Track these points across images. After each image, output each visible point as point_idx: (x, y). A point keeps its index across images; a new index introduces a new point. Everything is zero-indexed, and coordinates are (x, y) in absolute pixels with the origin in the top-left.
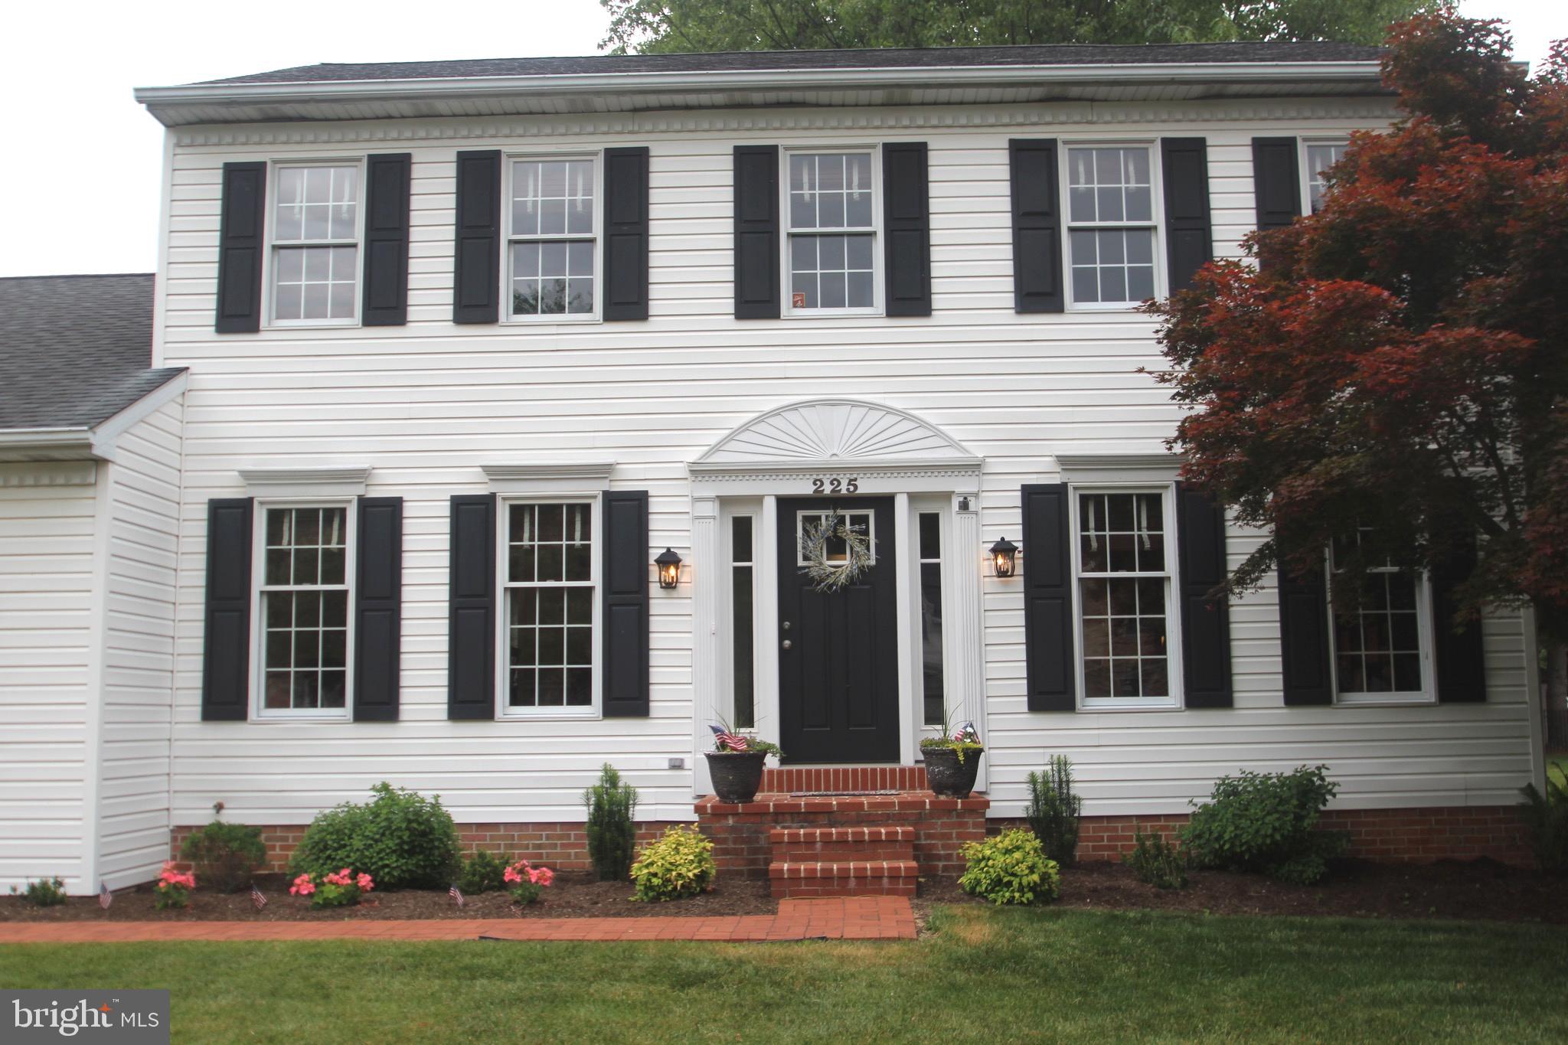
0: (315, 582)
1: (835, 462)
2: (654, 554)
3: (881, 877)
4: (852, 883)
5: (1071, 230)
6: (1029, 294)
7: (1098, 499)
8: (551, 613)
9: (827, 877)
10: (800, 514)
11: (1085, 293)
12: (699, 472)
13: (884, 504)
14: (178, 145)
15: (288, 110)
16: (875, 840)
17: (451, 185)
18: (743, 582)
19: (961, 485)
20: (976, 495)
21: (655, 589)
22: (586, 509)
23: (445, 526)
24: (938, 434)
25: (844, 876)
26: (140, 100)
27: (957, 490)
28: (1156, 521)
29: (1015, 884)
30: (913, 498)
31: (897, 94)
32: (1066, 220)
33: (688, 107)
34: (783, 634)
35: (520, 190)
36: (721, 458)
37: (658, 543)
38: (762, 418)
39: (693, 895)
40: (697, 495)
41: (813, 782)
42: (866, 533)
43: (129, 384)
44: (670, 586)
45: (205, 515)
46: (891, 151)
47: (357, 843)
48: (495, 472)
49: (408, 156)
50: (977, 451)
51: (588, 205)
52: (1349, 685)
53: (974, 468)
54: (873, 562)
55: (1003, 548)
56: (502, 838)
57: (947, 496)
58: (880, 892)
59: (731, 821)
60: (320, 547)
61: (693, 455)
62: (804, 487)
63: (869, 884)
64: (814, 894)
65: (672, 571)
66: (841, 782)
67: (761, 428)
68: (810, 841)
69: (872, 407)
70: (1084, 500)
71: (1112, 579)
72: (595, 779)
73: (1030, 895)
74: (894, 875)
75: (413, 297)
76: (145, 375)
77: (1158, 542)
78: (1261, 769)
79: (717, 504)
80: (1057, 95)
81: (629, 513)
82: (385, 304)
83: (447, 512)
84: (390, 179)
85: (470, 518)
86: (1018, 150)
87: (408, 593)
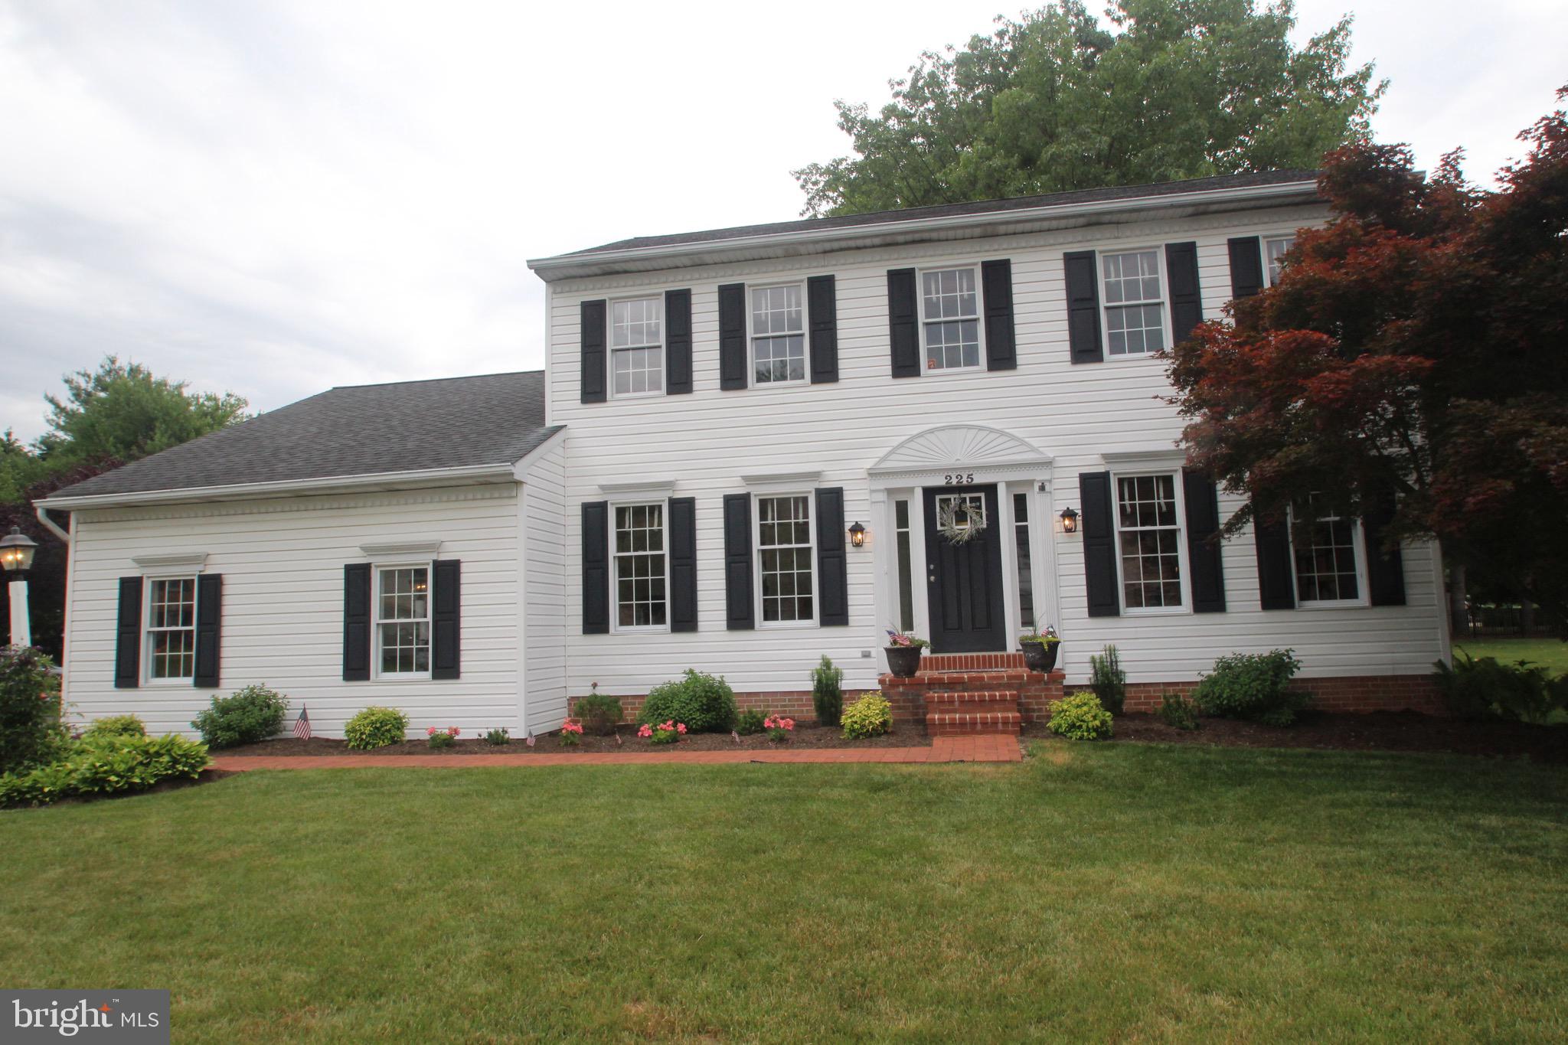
0: (645, 550)
1: (958, 464)
2: (848, 526)
3: (997, 723)
4: (979, 727)
5: (1107, 308)
6: (1080, 352)
7: (1130, 481)
8: (787, 564)
9: (963, 723)
10: (938, 498)
11: (1117, 349)
12: (873, 474)
13: (991, 490)
14: (554, 293)
15: (617, 267)
16: (993, 700)
17: (716, 306)
18: (903, 541)
19: (1039, 475)
20: (1050, 481)
21: (849, 547)
22: (805, 500)
23: (721, 513)
24: (1023, 443)
25: (974, 723)
26: (530, 267)
27: (1038, 478)
28: (1169, 493)
29: (1084, 727)
30: (1009, 484)
31: (990, 230)
32: (1103, 302)
33: (858, 248)
34: (929, 573)
35: (757, 307)
36: (888, 465)
37: (849, 520)
38: (912, 439)
39: (879, 735)
40: (873, 488)
41: (952, 664)
42: (980, 507)
43: (533, 437)
44: (858, 545)
45: (579, 512)
46: (987, 266)
47: (676, 705)
48: (749, 479)
49: (689, 290)
50: (1050, 454)
51: (799, 313)
52: (1306, 596)
53: (1048, 464)
54: (985, 526)
55: (1069, 514)
57: (1031, 483)
58: (996, 732)
59: (901, 689)
60: (647, 529)
61: (869, 464)
62: (940, 481)
63: (989, 727)
64: (955, 734)
65: (859, 536)
66: (968, 664)
67: (911, 445)
68: (951, 701)
69: (981, 428)
70: (1121, 481)
71: (1141, 532)
72: (817, 664)
73: (1094, 734)
74: (1005, 722)
75: (696, 376)
76: (542, 431)
77: (1171, 507)
78: (1247, 652)
79: (886, 494)
80: (1094, 222)
81: (831, 501)
82: (680, 380)
83: (722, 505)
84: (678, 307)
85: (736, 508)
86: (1070, 259)
87: (700, 555)
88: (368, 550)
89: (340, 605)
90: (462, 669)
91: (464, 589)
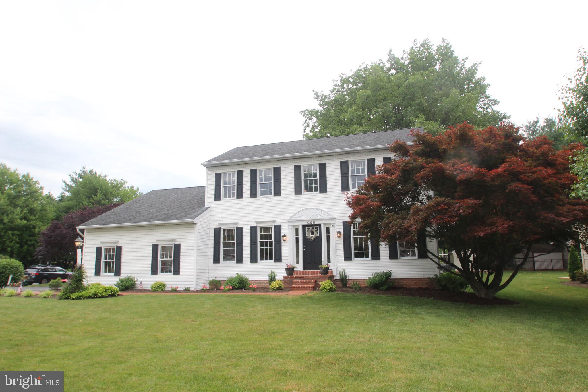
1: (311, 219)
2: (282, 235)
3: (307, 288)
4: (303, 288)
6: (344, 188)
8: (266, 245)
9: (299, 288)
10: (306, 228)
11: (354, 187)
12: (289, 221)
13: (320, 225)
14: (208, 171)
15: (224, 164)
16: (309, 282)
17: (250, 175)
18: (297, 239)
19: (332, 222)
20: (335, 224)
21: (282, 241)
22: (272, 227)
23: (249, 231)
24: (328, 213)
26: (202, 165)
30: (324, 224)
31: (320, 155)
33: (286, 159)
34: (304, 248)
35: (261, 175)
36: (292, 219)
37: (283, 233)
39: (278, 290)
40: (289, 225)
42: (317, 230)
43: (201, 210)
44: (284, 240)
45: (213, 230)
46: (320, 164)
47: (232, 282)
48: (257, 222)
49: (243, 170)
50: (335, 216)
51: (271, 176)
52: (402, 255)
53: (334, 219)
54: (318, 235)
55: (339, 233)
56: (259, 282)
57: (330, 224)
58: (307, 290)
59: (288, 279)
60: (231, 235)
61: (288, 218)
62: (306, 223)
63: (305, 289)
64: (297, 290)
65: (285, 238)
67: (299, 213)
68: (299, 282)
69: (317, 209)
71: (359, 238)
72: (270, 273)
73: (328, 290)
74: (309, 287)
75: (244, 194)
76: (204, 208)
78: (382, 271)
79: (292, 227)
80: (347, 153)
81: (278, 228)
82: (240, 195)
83: (250, 229)
84: (240, 174)
85: (253, 230)
86: (342, 163)
87: (244, 242)
88: (158, 241)
89: (151, 255)
90: (180, 272)
91: (181, 251)
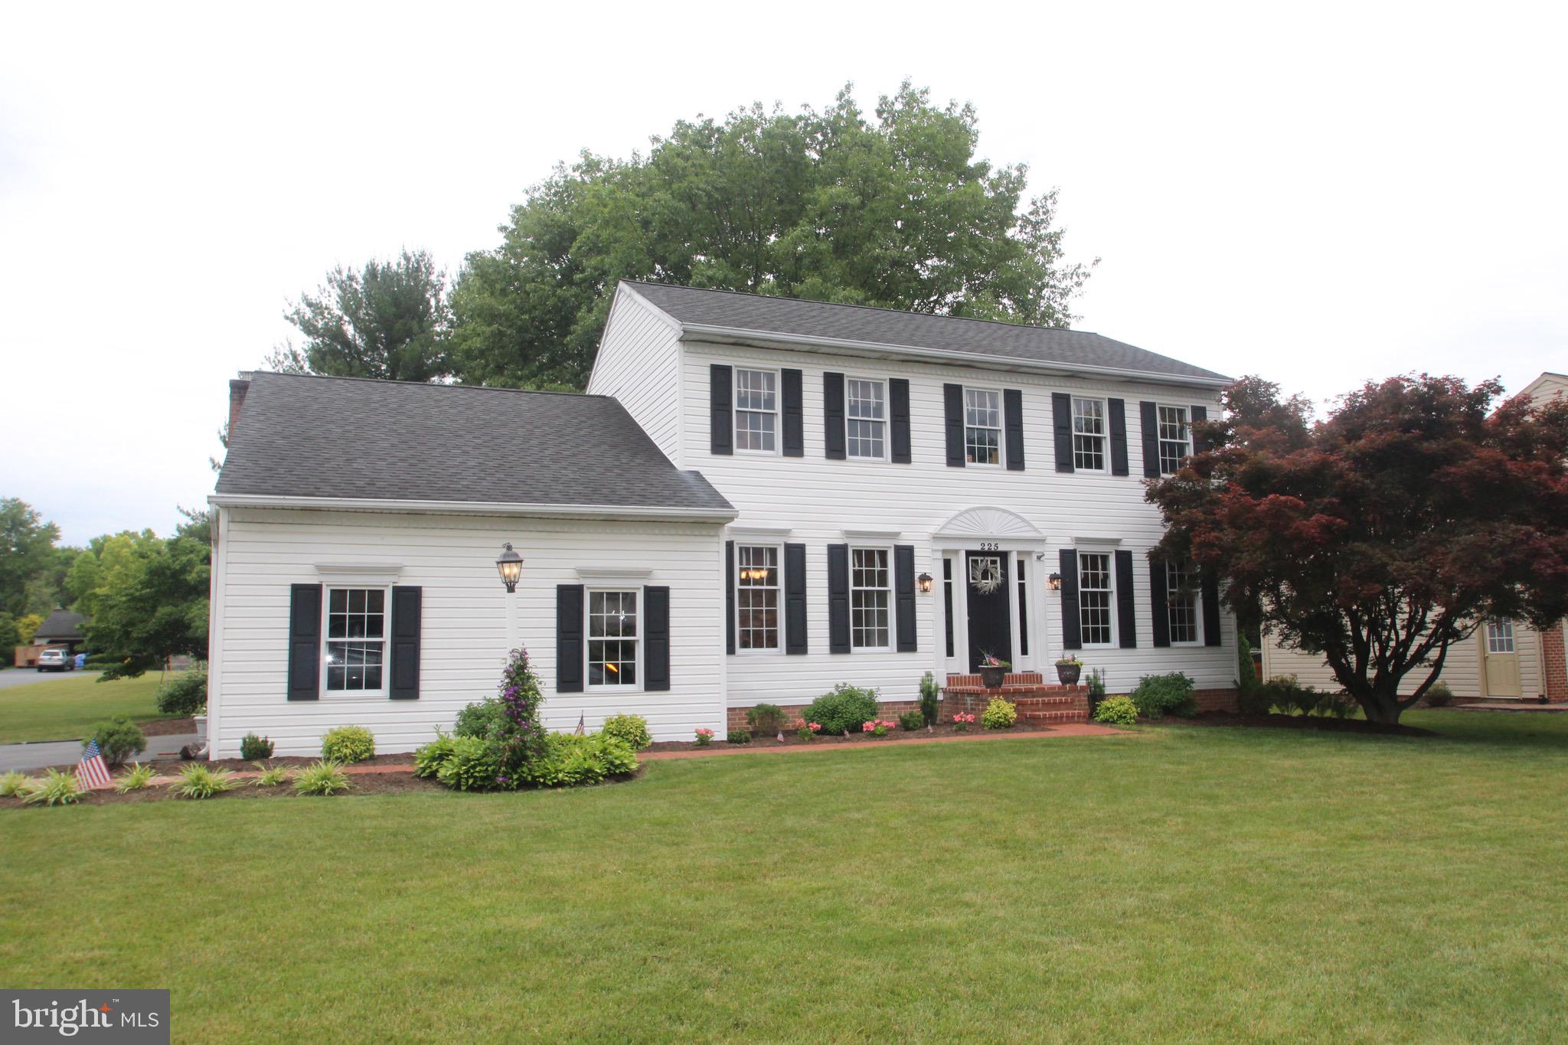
1: (991, 535)
2: (917, 576)
3: (1074, 717)
8: (870, 602)
9: (1056, 717)
10: (971, 558)
12: (936, 538)
13: (1004, 556)
16: (1055, 703)
17: (822, 388)
18: (948, 589)
19: (1037, 549)
20: (1043, 553)
21: (917, 592)
22: (886, 553)
23: (825, 558)
24: (1030, 525)
29: (1128, 717)
30: (1018, 553)
33: (924, 363)
34: (968, 614)
35: (852, 393)
36: (946, 532)
37: (919, 570)
38: (961, 514)
40: (932, 548)
42: (997, 568)
44: (925, 591)
48: (849, 534)
49: (801, 371)
50: (1045, 533)
51: (882, 404)
52: (1174, 639)
53: (1042, 541)
54: (1000, 582)
55: (1054, 577)
57: (1029, 553)
58: (1073, 722)
60: (765, 567)
61: (934, 529)
62: (977, 547)
63: (1070, 720)
65: (927, 584)
67: (961, 518)
69: (1004, 511)
74: (1078, 715)
75: (806, 444)
77: (1106, 577)
79: (939, 552)
81: (905, 555)
82: (794, 445)
83: (826, 552)
84: (792, 381)
85: (837, 555)
86: (1056, 397)
87: (809, 591)
88: (583, 573)
89: (554, 622)
90: (672, 682)
91: (673, 613)
